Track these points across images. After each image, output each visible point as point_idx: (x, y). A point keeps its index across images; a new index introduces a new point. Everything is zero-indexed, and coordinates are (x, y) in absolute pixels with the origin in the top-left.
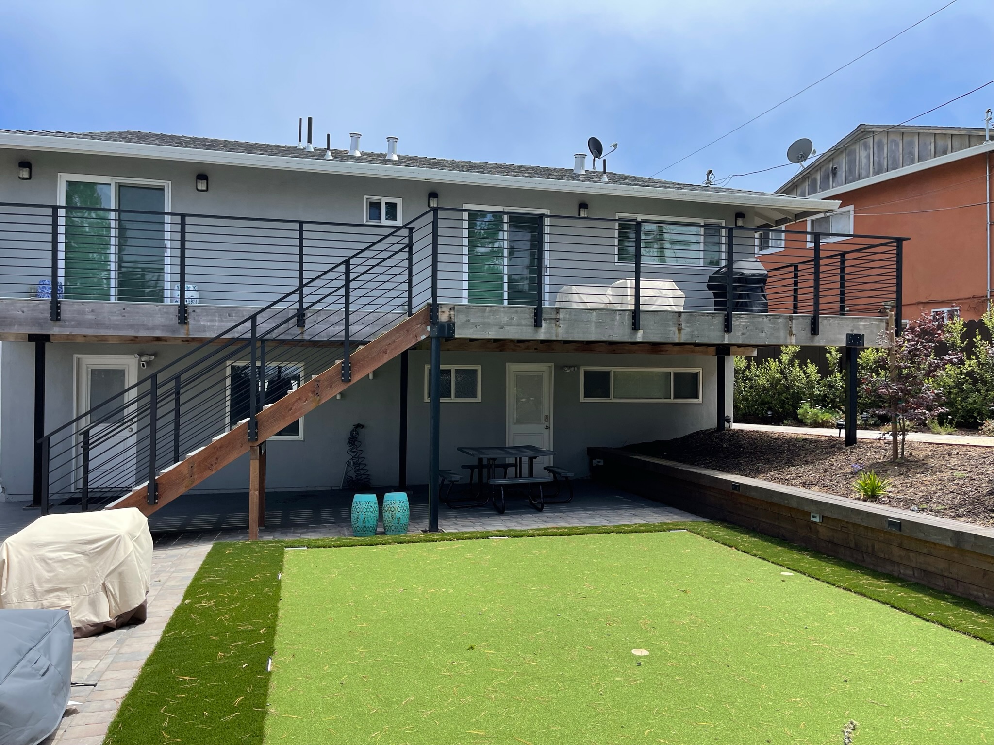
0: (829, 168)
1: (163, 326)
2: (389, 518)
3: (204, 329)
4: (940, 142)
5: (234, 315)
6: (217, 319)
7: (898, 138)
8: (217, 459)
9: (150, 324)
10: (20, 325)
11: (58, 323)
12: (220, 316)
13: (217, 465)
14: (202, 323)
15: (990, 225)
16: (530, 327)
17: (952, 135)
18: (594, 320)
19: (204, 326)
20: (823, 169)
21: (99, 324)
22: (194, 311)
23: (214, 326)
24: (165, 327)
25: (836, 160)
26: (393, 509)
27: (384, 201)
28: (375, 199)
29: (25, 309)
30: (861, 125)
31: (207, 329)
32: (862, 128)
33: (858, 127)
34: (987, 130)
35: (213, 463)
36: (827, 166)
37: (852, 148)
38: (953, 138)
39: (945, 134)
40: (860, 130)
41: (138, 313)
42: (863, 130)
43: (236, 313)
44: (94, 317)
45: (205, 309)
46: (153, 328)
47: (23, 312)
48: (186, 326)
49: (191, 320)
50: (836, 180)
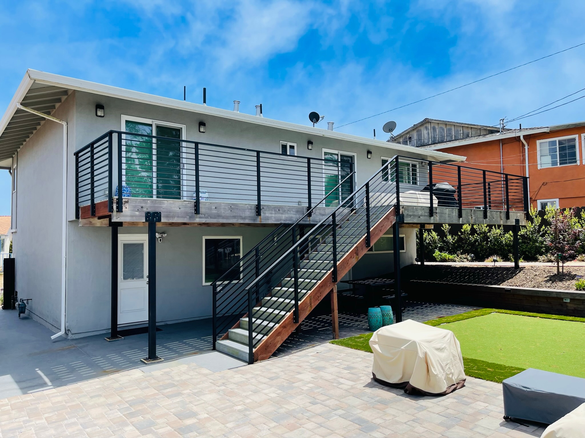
0: (407, 137)
1: (249, 217)
2: (388, 320)
3: (268, 218)
4: (466, 131)
5: (281, 210)
6: (273, 212)
7: (444, 126)
8: (321, 293)
9: (243, 215)
10: (178, 217)
11: (198, 216)
12: (275, 211)
13: (321, 297)
14: (267, 215)
15: (503, 170)
16: (428, 217)
17: (471, 128)
18: (447, 213)
19: (268, 217)
20: (404, 137)
21: (219, 216)
22: (263, 208)
23: (272, 217)
24: (250, 218)
25: (411, 133)
26: (389, 315)
27: (289, 144)
28: (284, 143)
29: (181, 207)
30: (426, 118)
31: (269, 219)
32: (426, 120)
33: (425, 119)
34: (500, 129)
35: (319, 296)
36: (406, 136)
37: (420, 128)
38: (472, 129)
39: (468, 127)
40: (425, 121)
41: (237, 209)
42: (427, 121)
43: (282, 209)
44: (216, 212)
45: (268, 207)
46: (244, 218)
47: (180, 209)
48: (259, 217)
49: (262, 214)
50: (411, 143)
